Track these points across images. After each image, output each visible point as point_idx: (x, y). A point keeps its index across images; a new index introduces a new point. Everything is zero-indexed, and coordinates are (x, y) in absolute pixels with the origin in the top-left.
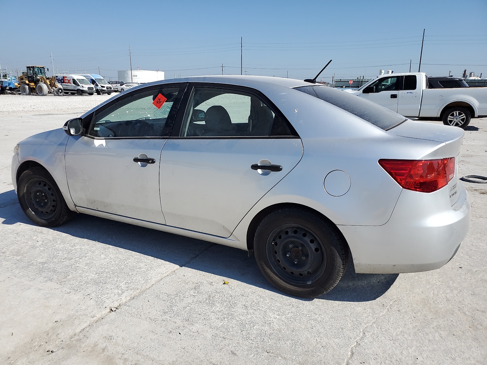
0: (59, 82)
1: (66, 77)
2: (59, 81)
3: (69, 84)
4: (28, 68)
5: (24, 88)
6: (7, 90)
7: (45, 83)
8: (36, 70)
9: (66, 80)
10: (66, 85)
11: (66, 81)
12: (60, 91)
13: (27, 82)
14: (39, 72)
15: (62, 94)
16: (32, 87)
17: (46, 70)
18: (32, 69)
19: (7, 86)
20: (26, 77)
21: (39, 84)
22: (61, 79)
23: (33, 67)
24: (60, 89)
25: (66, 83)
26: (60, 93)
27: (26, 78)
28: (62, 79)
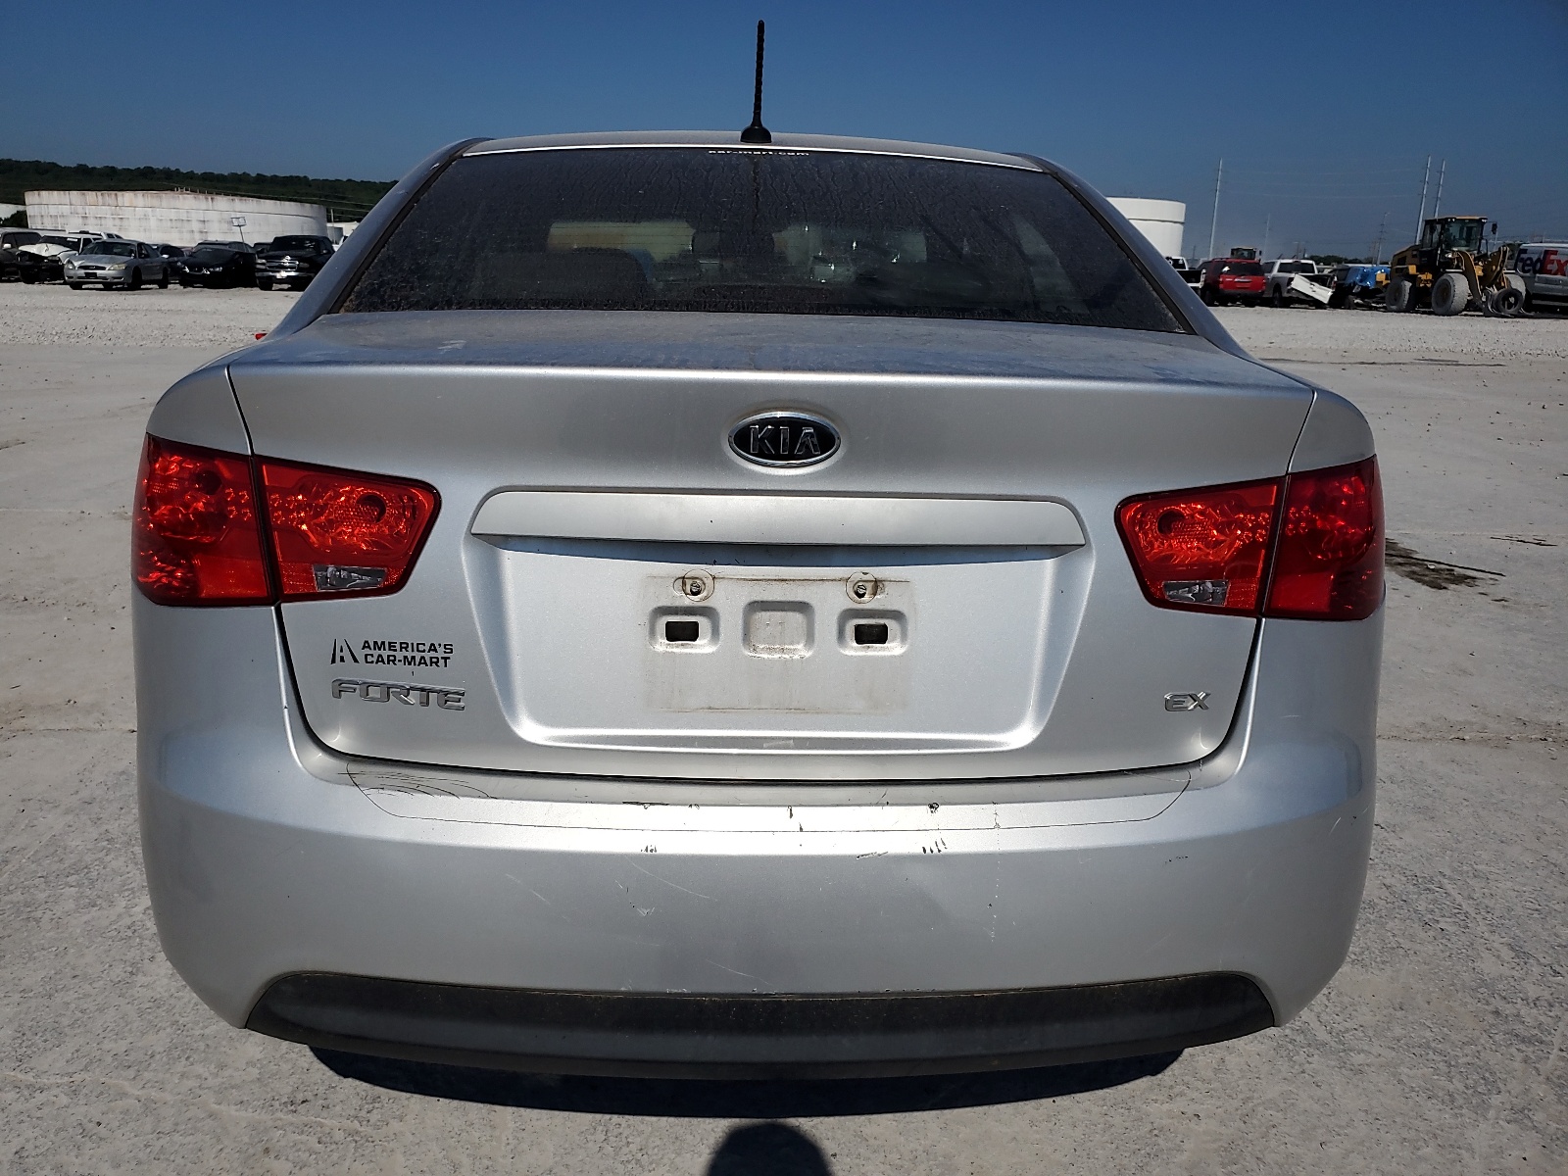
0: (1526, 268)
1: (1555, 253)
2: (1528, 265)
3: (1559, 277)
4: (1430, 224)
5: (1399, 290)
6: (1354, 294)
7: (1468, 273)
8: (1454, 230)
9: (1552, 262)
10: (1547, 281)
11: (1549, 267)
12: (1512, 300)
13: (1412, 270)
14: (1464, 236)
15: (1512, 310)
16: (1422, 285)
17: (1487, 228)
18: (1439, 227)
19: (1355, 284)
20: (1415, 253)
21: (1445, 277)
22: (1534, 259)
23: (1444, 222)
24: (1515, 293)
25: (1549, 272)
26: (1509, 308)
27: (1414, 256)
28: (1539, 260)
